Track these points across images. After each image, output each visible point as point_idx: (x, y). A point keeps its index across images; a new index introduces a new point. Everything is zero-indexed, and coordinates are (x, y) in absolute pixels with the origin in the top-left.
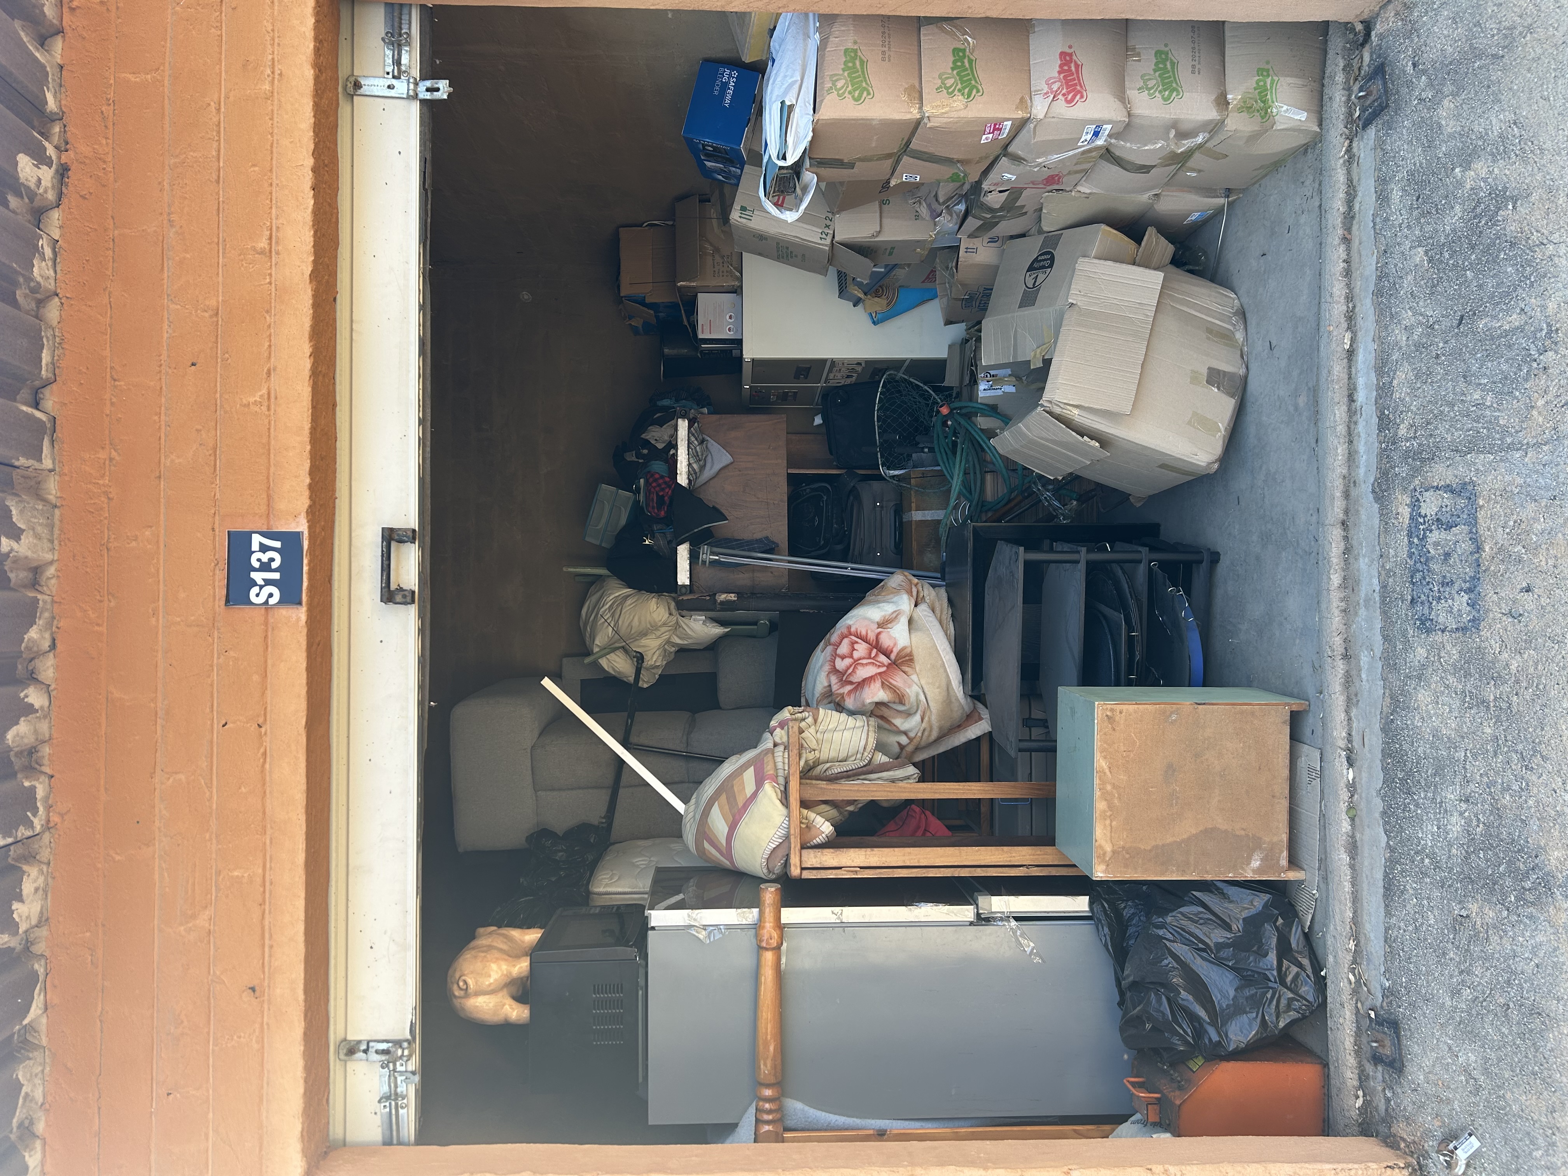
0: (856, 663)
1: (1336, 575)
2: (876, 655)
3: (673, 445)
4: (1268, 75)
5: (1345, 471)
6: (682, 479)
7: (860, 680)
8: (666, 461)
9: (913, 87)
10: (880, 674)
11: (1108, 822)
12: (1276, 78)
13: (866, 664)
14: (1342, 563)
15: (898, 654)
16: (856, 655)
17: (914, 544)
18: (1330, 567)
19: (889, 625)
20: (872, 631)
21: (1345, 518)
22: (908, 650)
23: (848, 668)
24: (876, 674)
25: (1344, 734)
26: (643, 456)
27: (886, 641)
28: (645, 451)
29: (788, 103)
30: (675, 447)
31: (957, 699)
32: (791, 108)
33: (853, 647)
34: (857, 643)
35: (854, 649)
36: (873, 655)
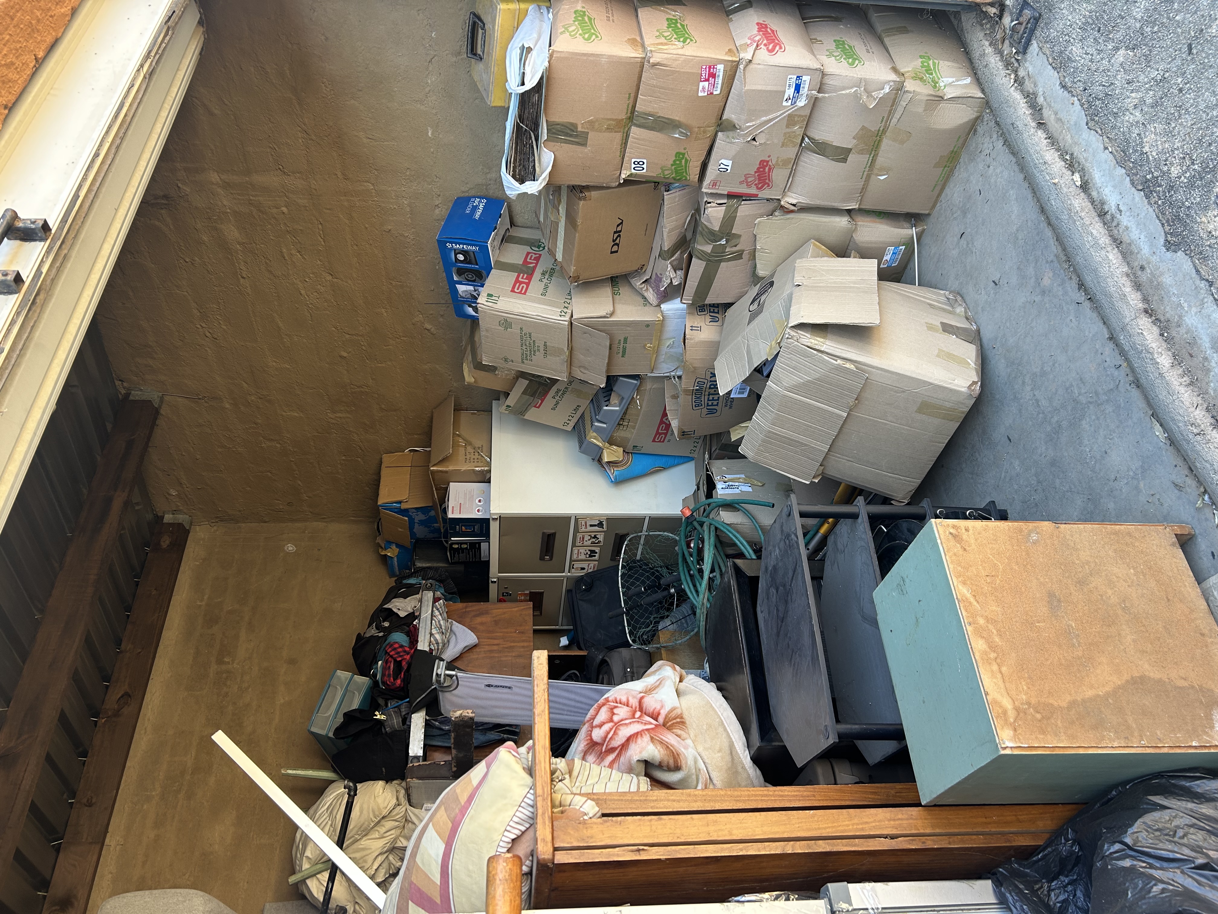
0: (618, 725)
1: (1163, 357)
2: (641, 717)
4: (930, 59)
5: (1126, 269)
6: (423, 646)
7: (624, 740)
8: (408, 634)
9: (635, 38)
10: (647, 731)
11: (995, 667)
12: (936, 61)
14: (1164, 345)
15: (666, 716)
16: (616, 718)
18: (1152, 354)
19: (652, 694)
20: (634, 697)
21: (1146, 306)
22: (678, 711)
23: (608, 733)
24: (642, 732)
26: (384, 629)
27: (650, 706)
28: (386, 624)
31: (743, 767)
33: (612, 712)
34: (616, 707)
35: (613, 714)
36: (637, 716)
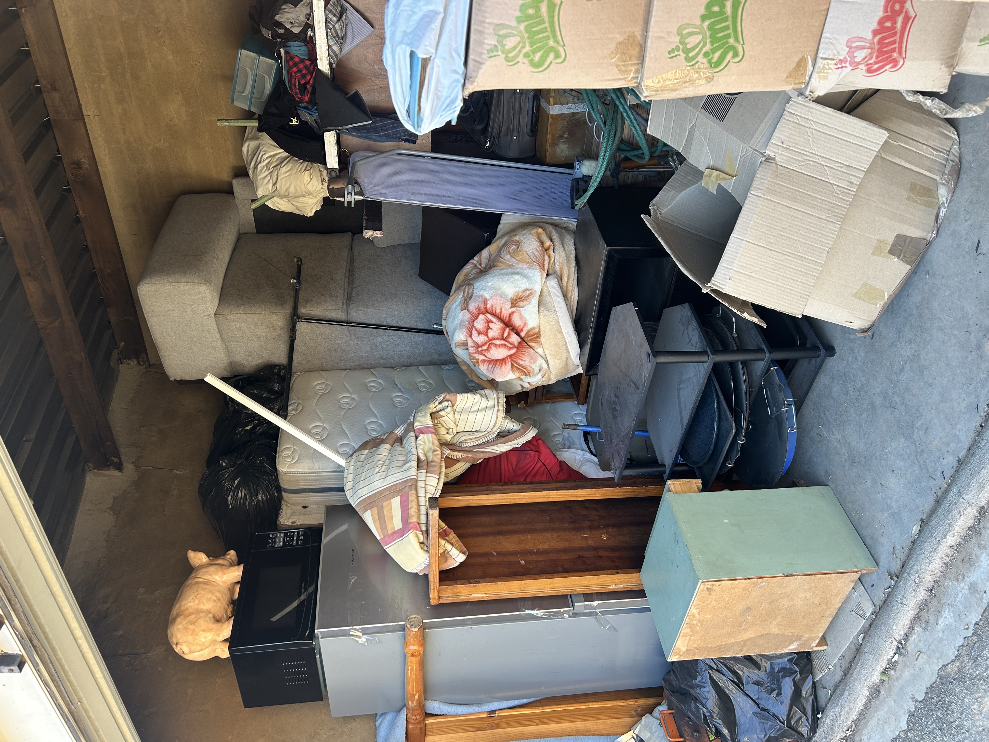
0: (491, 342)
2: (509, 335)
3: (309, 26)
6: (323, 65)
7: (493, 359)
8: (305, 42)
9: (630, 40)
10: (510, 356)
11: (688, 638)
13: (499, 346)
15: (527, 333)
17: (549, 137)
19: (522, 303)
22: (536, 328)
23: (483, 345)
24: (507, 357)
25: (902, 633)
26: (279, 35)
27: (517, 321)
28: (281, 31)
29: (421, 54)
30: (312, 27)
32: (425, 62)
33: (488, 325)
34: (492, 322)
35: (489, 328)
36: (505, 335)
